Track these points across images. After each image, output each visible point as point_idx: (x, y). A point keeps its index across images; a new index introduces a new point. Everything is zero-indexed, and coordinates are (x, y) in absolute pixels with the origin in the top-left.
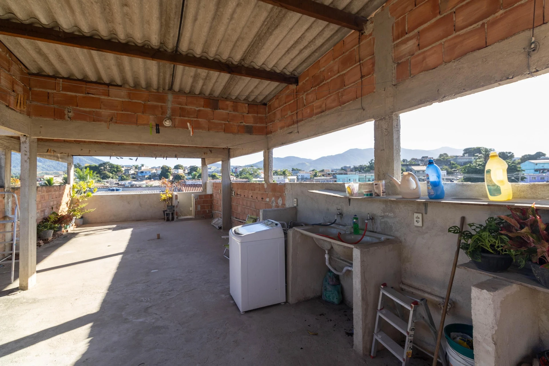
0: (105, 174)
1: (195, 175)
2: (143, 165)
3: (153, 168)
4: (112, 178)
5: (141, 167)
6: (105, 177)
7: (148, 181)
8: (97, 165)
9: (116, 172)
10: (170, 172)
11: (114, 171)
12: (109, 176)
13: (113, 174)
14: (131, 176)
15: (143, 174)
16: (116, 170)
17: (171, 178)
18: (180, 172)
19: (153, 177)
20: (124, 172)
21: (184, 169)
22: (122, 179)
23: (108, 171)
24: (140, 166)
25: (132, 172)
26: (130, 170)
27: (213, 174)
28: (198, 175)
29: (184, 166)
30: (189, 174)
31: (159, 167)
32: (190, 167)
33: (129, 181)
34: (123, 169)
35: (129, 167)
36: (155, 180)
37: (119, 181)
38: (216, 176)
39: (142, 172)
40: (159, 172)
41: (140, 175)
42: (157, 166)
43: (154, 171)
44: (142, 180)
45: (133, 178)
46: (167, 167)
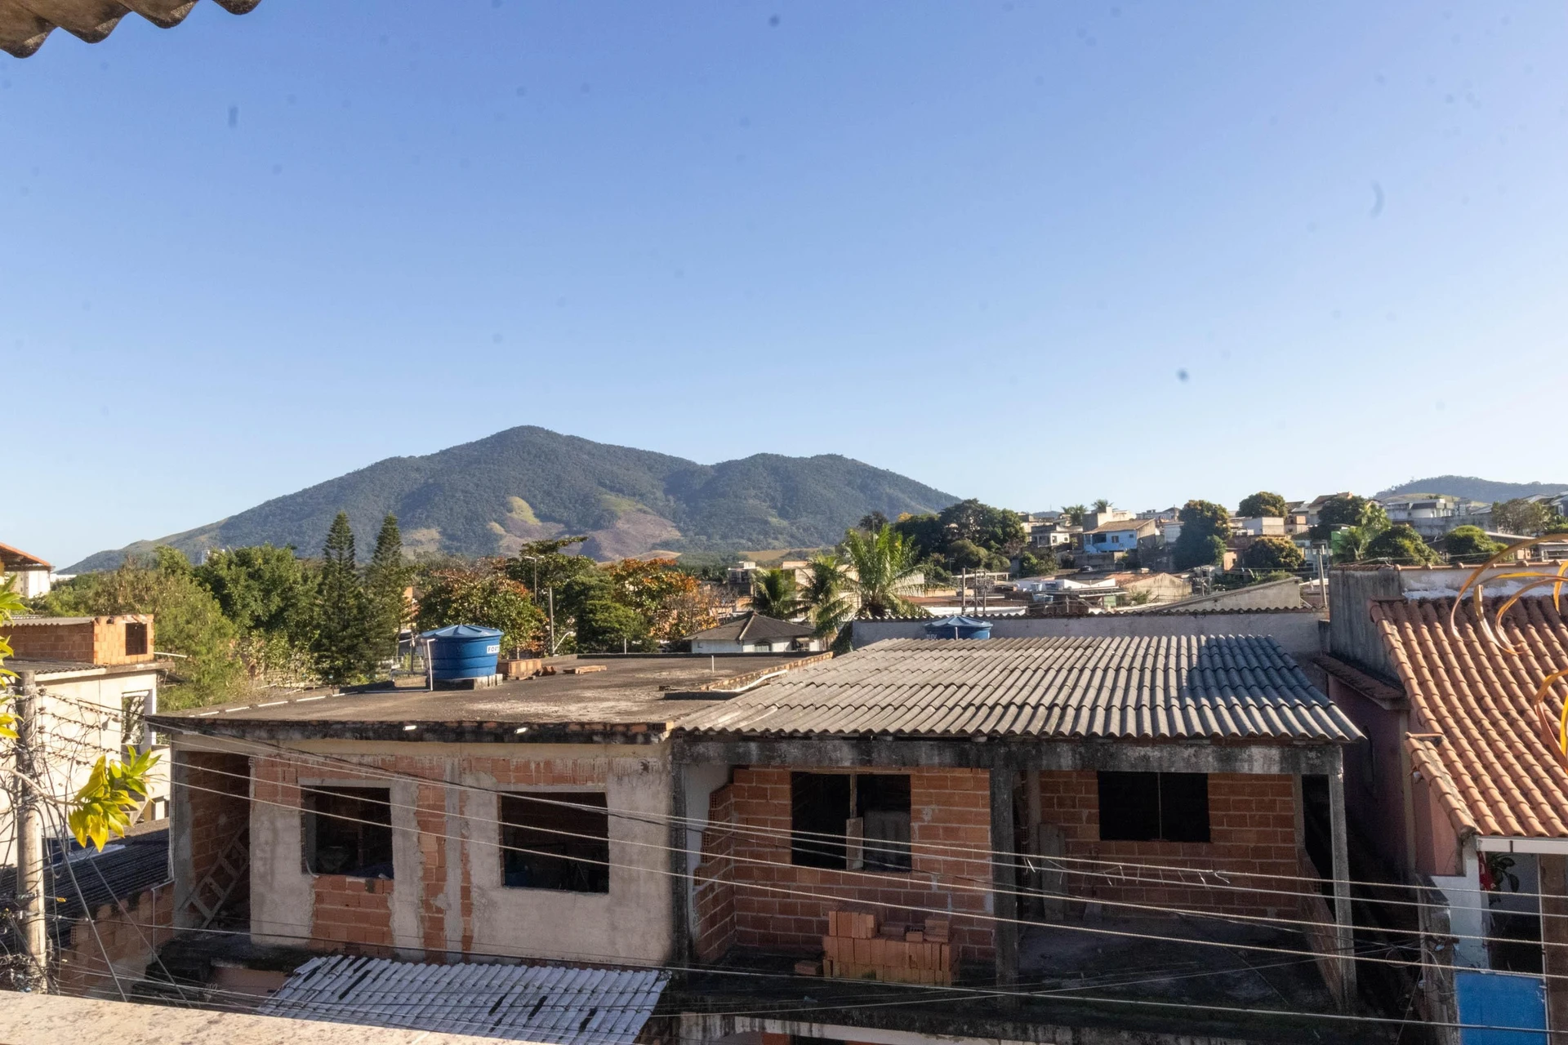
0: (961, 549)
1: (1352, 542)
2: (1102, 507)
3: (1145, 517)
4: (989, 567)
5: (1094, 515)
6: (962, 562)
7: (1127, 575)
8: (935, 513)
9: (1001, 542)
10: (1222, 532)
11: (994, 536)
12: (975, 559)
13: (989, 548)
14: (1057, 556)
15: (1107, 545)
16: (999, 531)
17: (1229, 559)
18: (1273, 526)
19: (1145, 558)
20: (1029, 539)
21: (1287, 514)
22: (1023, 570)
23: (973, 540)
24: (1090, 509)
25: (1060, 537)
26: (1052, 528)
27: (1455, 530)
28: (1366, 539)
29: (1288, 498)
30: (1317, 535)
31: (1172, 510)
32: (1321, 501)
33: (1051, 579)
34: (1027, 527)
35: (1048, 520)
36: (1155, 570)
37: (1012, 577)
39: (1100, 538)
40: (1174, 533)
41: (1091, 549)
42: (1160, 509)
43: (1151, 530)
44: (1101, 574)
45: (1066, 564)
46: (1209, 507)
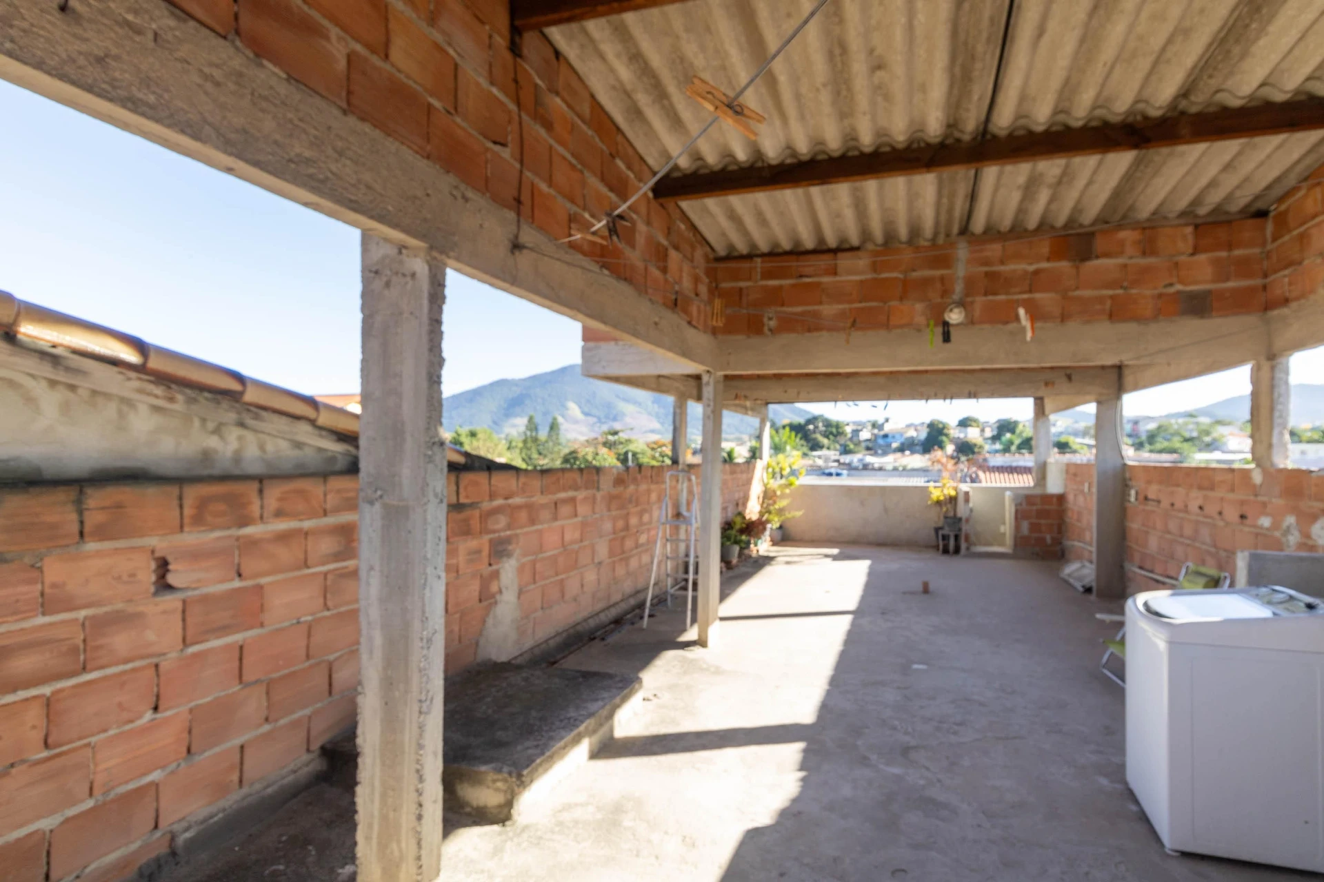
0: (815, 439)
1: (1011, 443)
2: (887, 420)
3: (909, 426)
4: (828, 448)
5: (883, 425)
6: (816, 446)
7: (899, 455)
8: (802, 421)
9: (835, 436)
10: (947, 435)
11: (831, 433)
12: (821, 445)
13: (829, 439)
14: (863, 445)
15: (889, 440)
16: (834, 430)
17: (950, 448)
18: (973, 434)
19: (908, 446)
20: (849, 436)
21: (981, 426)
22: (846, 451)
23: (821, 435)
24: (881, 421)
25: (865, 435)
26: (861, 430)
27: (1063, 439)
28: (1017, 441)
29: (982, 419)
30: (995, 438)
31: (923, 423)
32: (998, 421)
33: (859, 456)
34: (848, 429)
35: (859, 425)
36: (913, 452)
37: (841, 454)
38: (1071, 444)
39: (886, 436)
40: (923, 435)
41: (881, 441)
42: (917, 422)
43: (912, 433)
44: (885, 453)
45: (868, 449)
46: (941, 423)
